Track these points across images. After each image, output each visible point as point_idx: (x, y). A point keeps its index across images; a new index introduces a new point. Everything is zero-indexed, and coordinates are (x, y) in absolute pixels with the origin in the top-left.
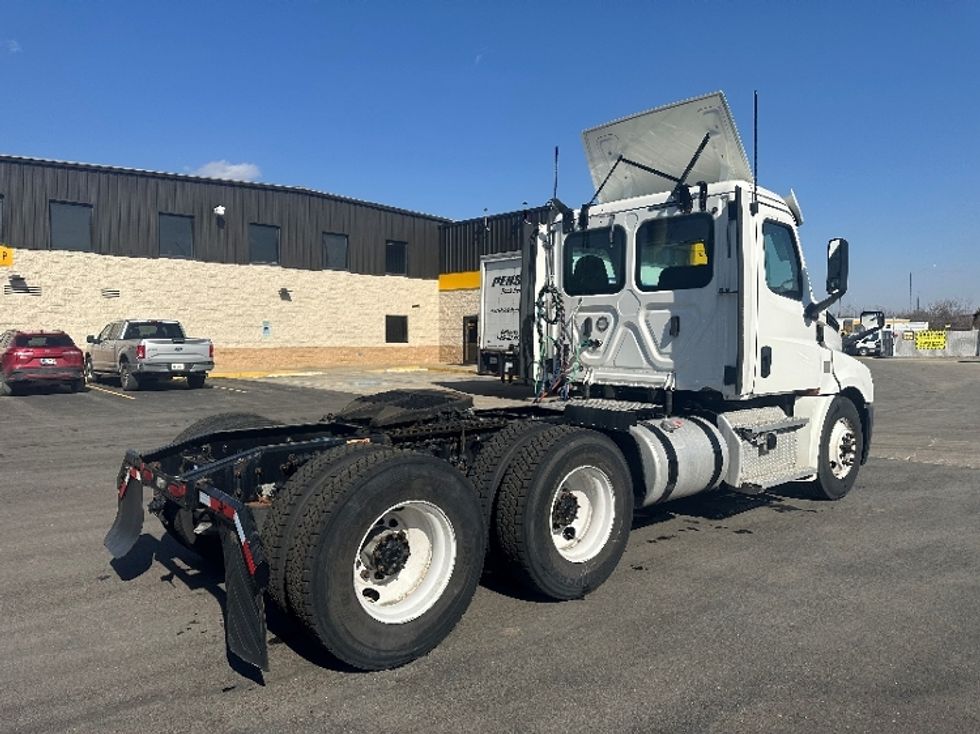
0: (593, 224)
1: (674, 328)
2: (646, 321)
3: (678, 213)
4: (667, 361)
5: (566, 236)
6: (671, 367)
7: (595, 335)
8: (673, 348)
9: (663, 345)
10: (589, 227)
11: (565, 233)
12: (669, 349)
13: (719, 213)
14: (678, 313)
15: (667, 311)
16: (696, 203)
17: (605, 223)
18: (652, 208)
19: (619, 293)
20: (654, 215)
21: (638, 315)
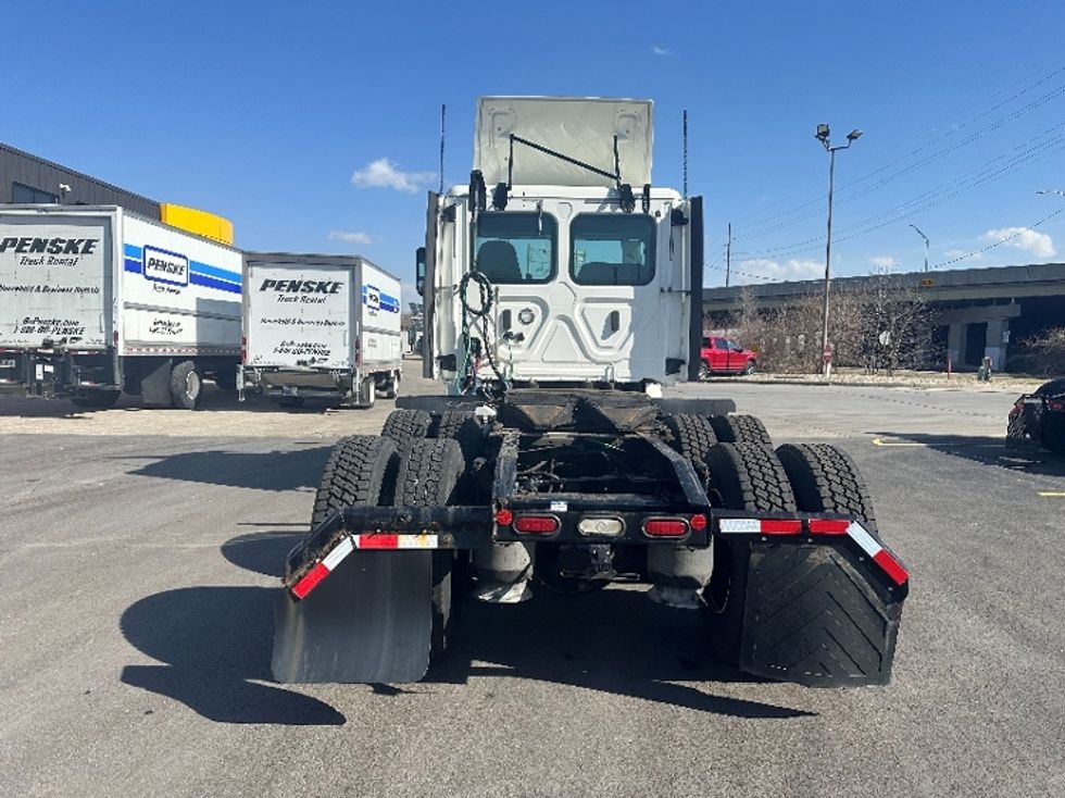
0: (512, 206)
1: (613, 323)
2: (583, 314)
3: (619, 211)
4: (606, 354)
5: (473, 214)
7: (516, 327)
9: (603, 339)
10: (506, 209)
11: (471, 211)
12: (608, 343)
13: (663, 216)
14: (617, 307)
15: (604, 306)
16: (639, 203)
17: (531, 207)
18: (588, 201)
19: (550, 284)
20: (593, 208)
21: (573, 308)
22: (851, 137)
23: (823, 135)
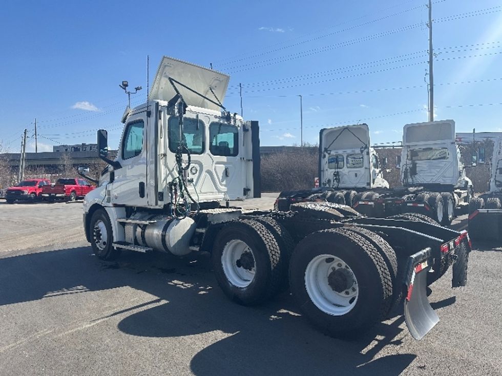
1: (226, 173)
2: (215, 169)
3: (226, 123)
4: (224, 189)
5: (169, 116)
6: (226, 191)
7: (190, 176)
8: (226, 182)
9: (222, 181)
10: (185, 116)
11: (168, 114)
12: (224, 183)
13: (240, 127)
14: (228, 166)
15: (222, 165)
16: (232, 120)
17: (194, 116)
18: (215, 117)
19: (202, 155)
20: (217, 120)
21: (212, 167)
22: (137, 89)
23: (125, 85)
